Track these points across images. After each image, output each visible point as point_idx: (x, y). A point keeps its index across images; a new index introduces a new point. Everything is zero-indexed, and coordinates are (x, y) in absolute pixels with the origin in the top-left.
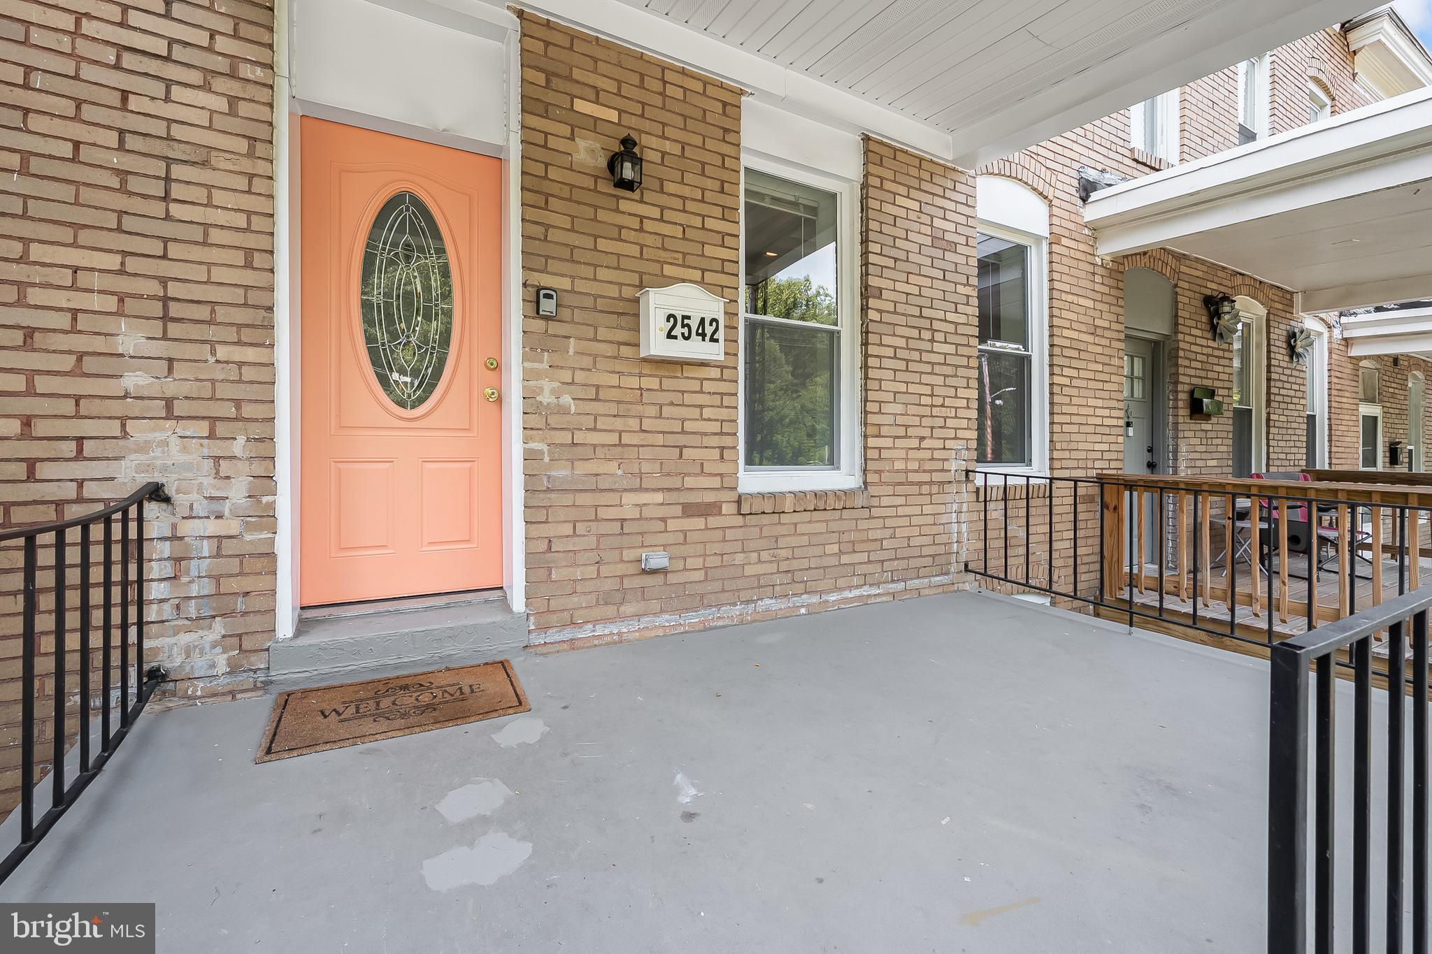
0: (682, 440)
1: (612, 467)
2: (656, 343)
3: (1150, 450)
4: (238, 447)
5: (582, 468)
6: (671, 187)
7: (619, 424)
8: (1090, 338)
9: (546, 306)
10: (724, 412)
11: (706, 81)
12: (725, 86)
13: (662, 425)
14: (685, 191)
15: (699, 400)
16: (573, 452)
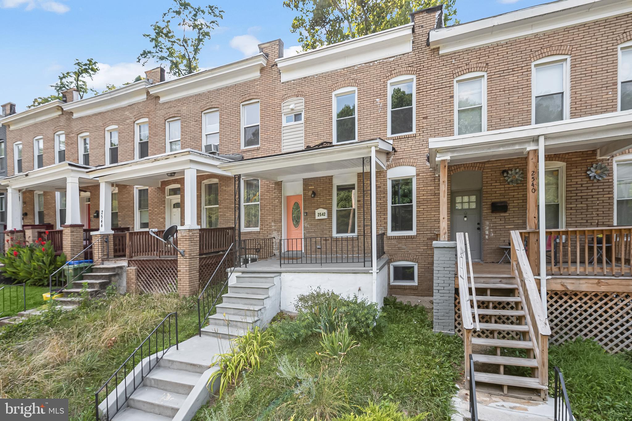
0: (323, 230)
1: (314, 234)
2: (317, 218)
3: (478, 224)
4: (279, 233)
5: (310, 234)
6: (321, 194)
7: (315, 228)
8: (433, 197)
9: (305, 214)
10: (329, 226)
11: (326, 177)
12: (329, 176)
13: (320, 228)
14: (323, 194)
15: (325, 224)
16: (309, 232)
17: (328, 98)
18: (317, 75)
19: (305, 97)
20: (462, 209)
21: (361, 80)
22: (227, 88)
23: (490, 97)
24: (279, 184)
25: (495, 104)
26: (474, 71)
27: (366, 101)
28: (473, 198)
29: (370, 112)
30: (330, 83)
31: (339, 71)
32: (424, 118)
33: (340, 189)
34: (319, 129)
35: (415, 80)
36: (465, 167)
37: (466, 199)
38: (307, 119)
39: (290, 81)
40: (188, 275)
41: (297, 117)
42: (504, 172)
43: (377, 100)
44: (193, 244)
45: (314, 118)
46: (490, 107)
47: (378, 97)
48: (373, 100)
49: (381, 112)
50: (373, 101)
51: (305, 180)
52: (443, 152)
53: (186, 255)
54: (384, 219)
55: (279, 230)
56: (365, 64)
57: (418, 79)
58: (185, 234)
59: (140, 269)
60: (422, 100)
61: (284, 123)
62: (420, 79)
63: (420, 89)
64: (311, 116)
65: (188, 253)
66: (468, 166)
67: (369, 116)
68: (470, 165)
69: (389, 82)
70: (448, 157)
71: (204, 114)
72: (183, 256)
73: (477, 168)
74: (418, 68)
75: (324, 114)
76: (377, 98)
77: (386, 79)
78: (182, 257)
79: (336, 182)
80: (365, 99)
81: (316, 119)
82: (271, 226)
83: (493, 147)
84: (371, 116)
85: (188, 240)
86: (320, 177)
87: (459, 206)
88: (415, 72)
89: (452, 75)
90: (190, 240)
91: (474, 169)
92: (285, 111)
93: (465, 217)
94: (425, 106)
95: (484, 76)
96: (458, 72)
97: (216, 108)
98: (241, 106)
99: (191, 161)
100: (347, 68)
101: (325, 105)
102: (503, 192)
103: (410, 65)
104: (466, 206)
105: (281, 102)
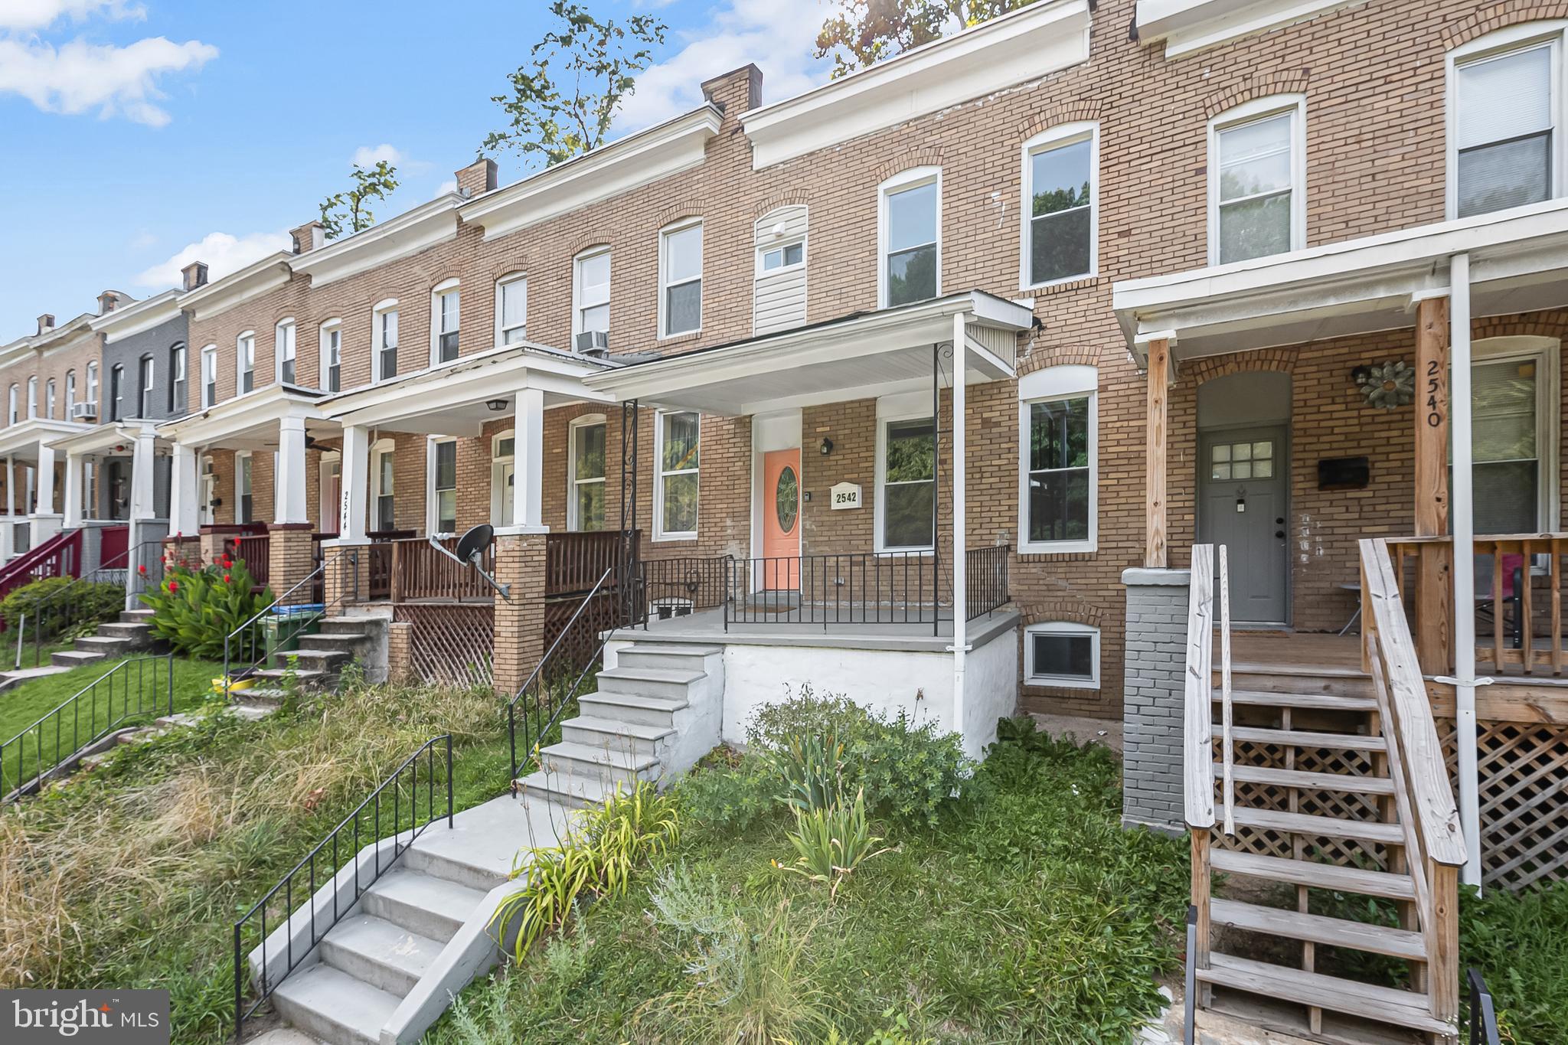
0: (850, 537)
1: (827, 548)
2: (835, 506)
3: (1280, 521)
4: (744, 545)
5: (818, 549)
6: (847, 446)
7: (829, 533)
9: (807, 498)
10: (867, 526)
11: (860, 401)
12: (867, 400)
13: (843, 533)
14: (852, 445)
15: (857, 522)
16: (815, 544)
17: (868, 200)
18: (840, 144)
19: (810, 202)
20: (1232, 481)
21: (953, 148)
22: (630, 194)
23: (1316, 163)
24: (744, 424)
25: (1330, 180)
26: (1266, 95)
27: (965, 201)
28: (1264, 449)
29: (973, 227)
30: (872, 161)
31: (895, 128)
32: (1121, 234)
33: (896, 431)
34: (843, 280)
35: (1097, 134)
36: (1238, 364)
37: (1243, 451)
38: (814, 258)
39: (776, 166)
40: (516, 646)
41: (792, 253)
42: (1356, 371)
43: (993, 195)
44: (530, 569)
45: (832, 252)
46: (1316, 190)
47: (996, 187)
48: (982, 197)
49: (1005, 225)
50: (984, 200)
51: (807, 411)
52: (1156, 319)
53: (513, 597)
54: (1009, 510)
55: (744, 538)
56: (962, 104)
57: (1106, 132)
58: (510, 547)
59: (418, 628)
60: (1116, 186)
61: (760, 271)
62: (1112, 130)
63: (1110, 156)
64: (823, 249)
65: (517, 591)
66: (1247, 358)
67: (973, 238)
68: (1254, 357)
69: (1026, 146)
70: (1169, 332)
71: (579, 260)
72: (506, 598)
73: (1275, 363)
74: (1105, 101)
75: (857, 241)
76: (994, 191)
77: (1018, 140)
78: (504, 602)
79: (887, 415)
80: (960, 197)
81: (836, 256)
82: (723, 529)
83: (1306, 297)
84: (978, 238)
85: (517, 559)
86: (844, 404)
87: (1220, 473)
88: (1098, 112)
89: (1202, 110)
90: (522, 559)
91: (1265, 367)
92: (761, 240)
93: (1241, 502)
94: (1126, 202)
95: (1297, 105)
96: (1219, 103)
97: (605, 243)
98: (660, 235)
99: (531, 371)
100: (916, 119)
101: (860, 219)
102: (1357, 429)
103: (1083, 96)
104: (1242, 472)
105: (751, 220)
